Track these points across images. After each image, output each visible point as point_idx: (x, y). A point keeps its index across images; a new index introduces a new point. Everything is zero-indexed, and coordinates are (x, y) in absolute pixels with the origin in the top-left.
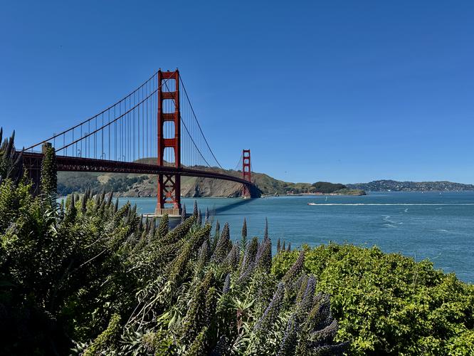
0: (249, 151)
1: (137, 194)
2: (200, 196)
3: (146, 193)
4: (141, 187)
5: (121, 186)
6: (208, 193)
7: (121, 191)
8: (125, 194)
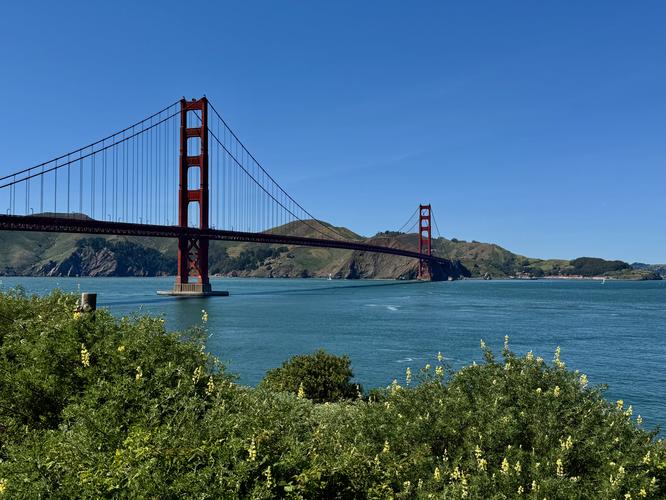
0: (429, 207)
1: (269, 272)
2: (358, 278)
3: (281, 273)
4: (275, 263)
5: (249, 262)
6: (370, 273)
7: (249, 270)
8: (254, 273)
